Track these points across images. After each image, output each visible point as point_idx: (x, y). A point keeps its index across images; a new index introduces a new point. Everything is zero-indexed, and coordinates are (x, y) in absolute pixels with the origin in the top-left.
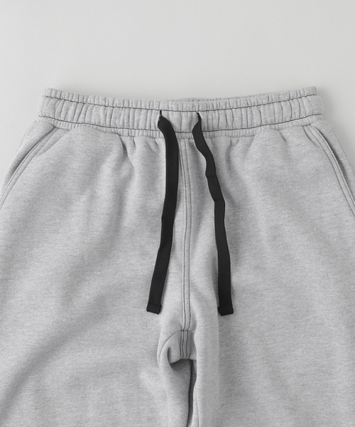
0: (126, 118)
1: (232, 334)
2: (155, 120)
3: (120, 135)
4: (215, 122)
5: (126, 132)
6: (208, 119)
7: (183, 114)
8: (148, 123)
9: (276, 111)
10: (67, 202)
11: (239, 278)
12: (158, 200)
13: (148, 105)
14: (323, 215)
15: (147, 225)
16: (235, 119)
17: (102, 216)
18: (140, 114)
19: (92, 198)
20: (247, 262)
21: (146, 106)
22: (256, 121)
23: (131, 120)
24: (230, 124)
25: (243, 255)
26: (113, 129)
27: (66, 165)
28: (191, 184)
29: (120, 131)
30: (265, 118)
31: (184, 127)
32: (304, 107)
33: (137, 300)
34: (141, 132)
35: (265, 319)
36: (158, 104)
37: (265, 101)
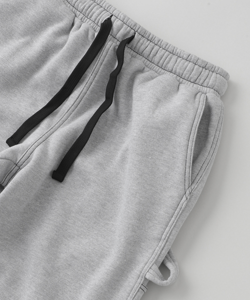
0: (87, 6)
1: (50, 198)
2: (104, 18)
3: (76, 16)
4: (143, 47)
5: (82, 15)
6: (139, 41)
7: (125, 26)
8: (99, 17)
9: (187, 68)
10: (9, 35)
11: (83, 162)
12: (66, 72)
13: (107, 6)
14: (164, 151)
15: (49, 86)
16: (157, 55)
17: (24, 58)
18: (97, 9)
19: (28, 44)
20: (97, 156)
21: (105, 6)
22: (170, 66)
23: (89, 9)
24: (151, 55)
25: (98, 151)
26: (74, 9)
27: (26, 8)
28: (97, 76)
29: (78, 13)
30: (176, 68)
31: (119, 35)
32: (210, 79)
33: (5, 131)
34: (90, 22)
35: (79, 203)
36: (114, 9)
37: (185, 56)
